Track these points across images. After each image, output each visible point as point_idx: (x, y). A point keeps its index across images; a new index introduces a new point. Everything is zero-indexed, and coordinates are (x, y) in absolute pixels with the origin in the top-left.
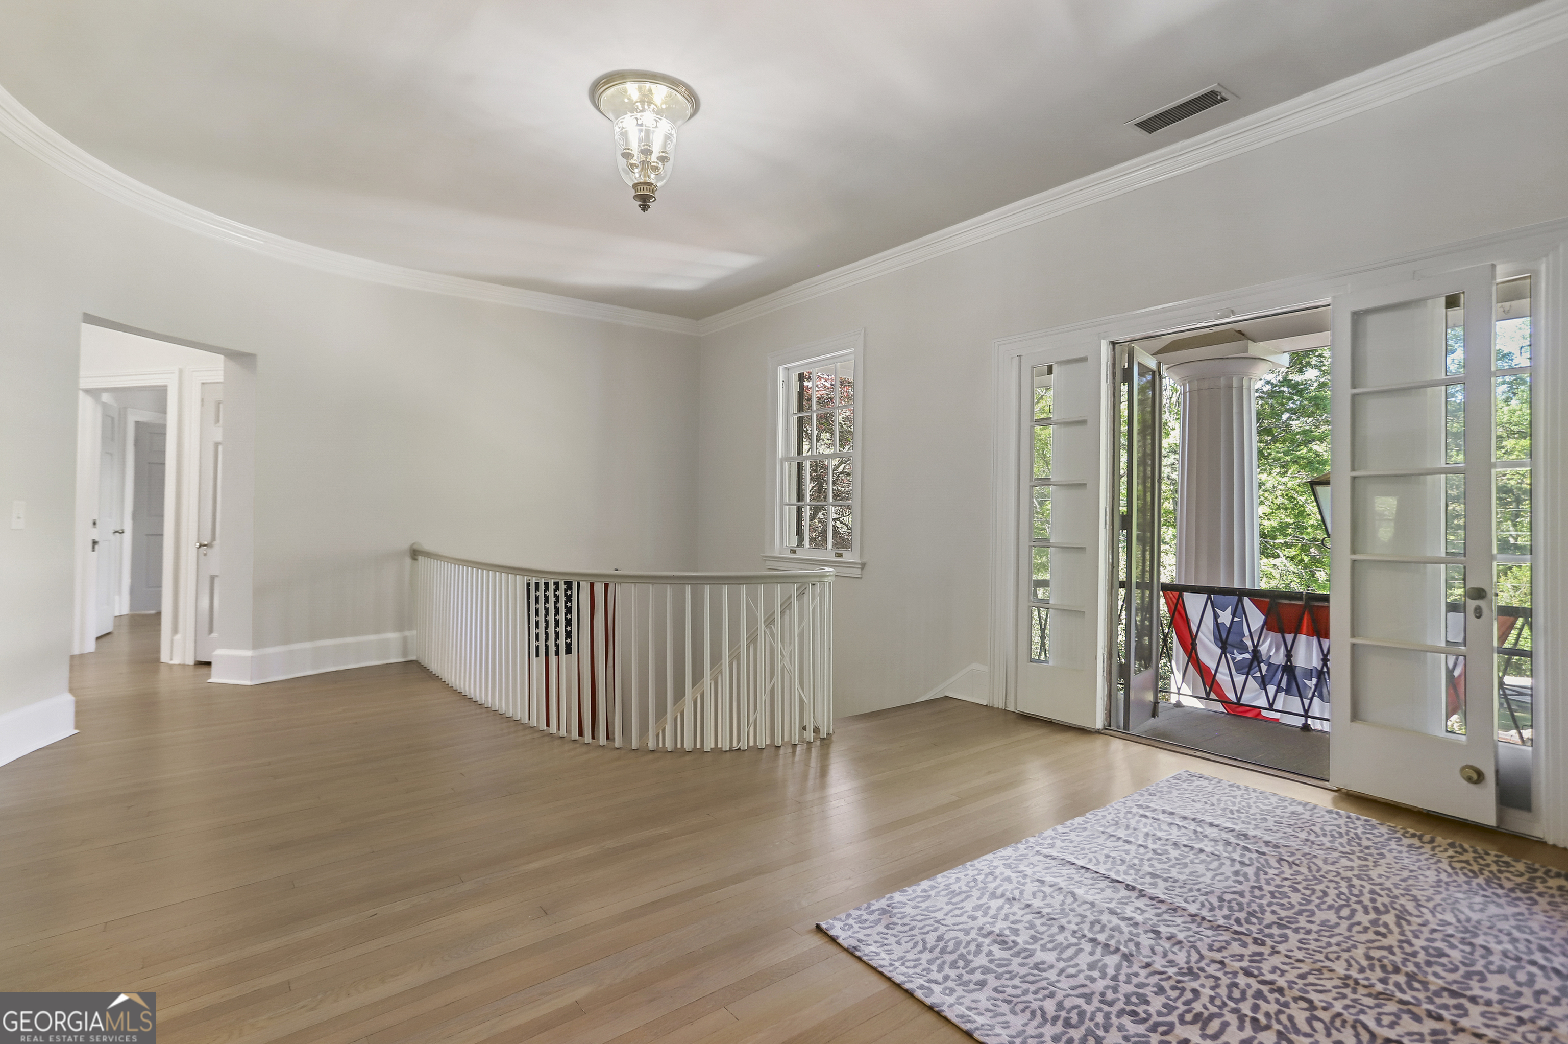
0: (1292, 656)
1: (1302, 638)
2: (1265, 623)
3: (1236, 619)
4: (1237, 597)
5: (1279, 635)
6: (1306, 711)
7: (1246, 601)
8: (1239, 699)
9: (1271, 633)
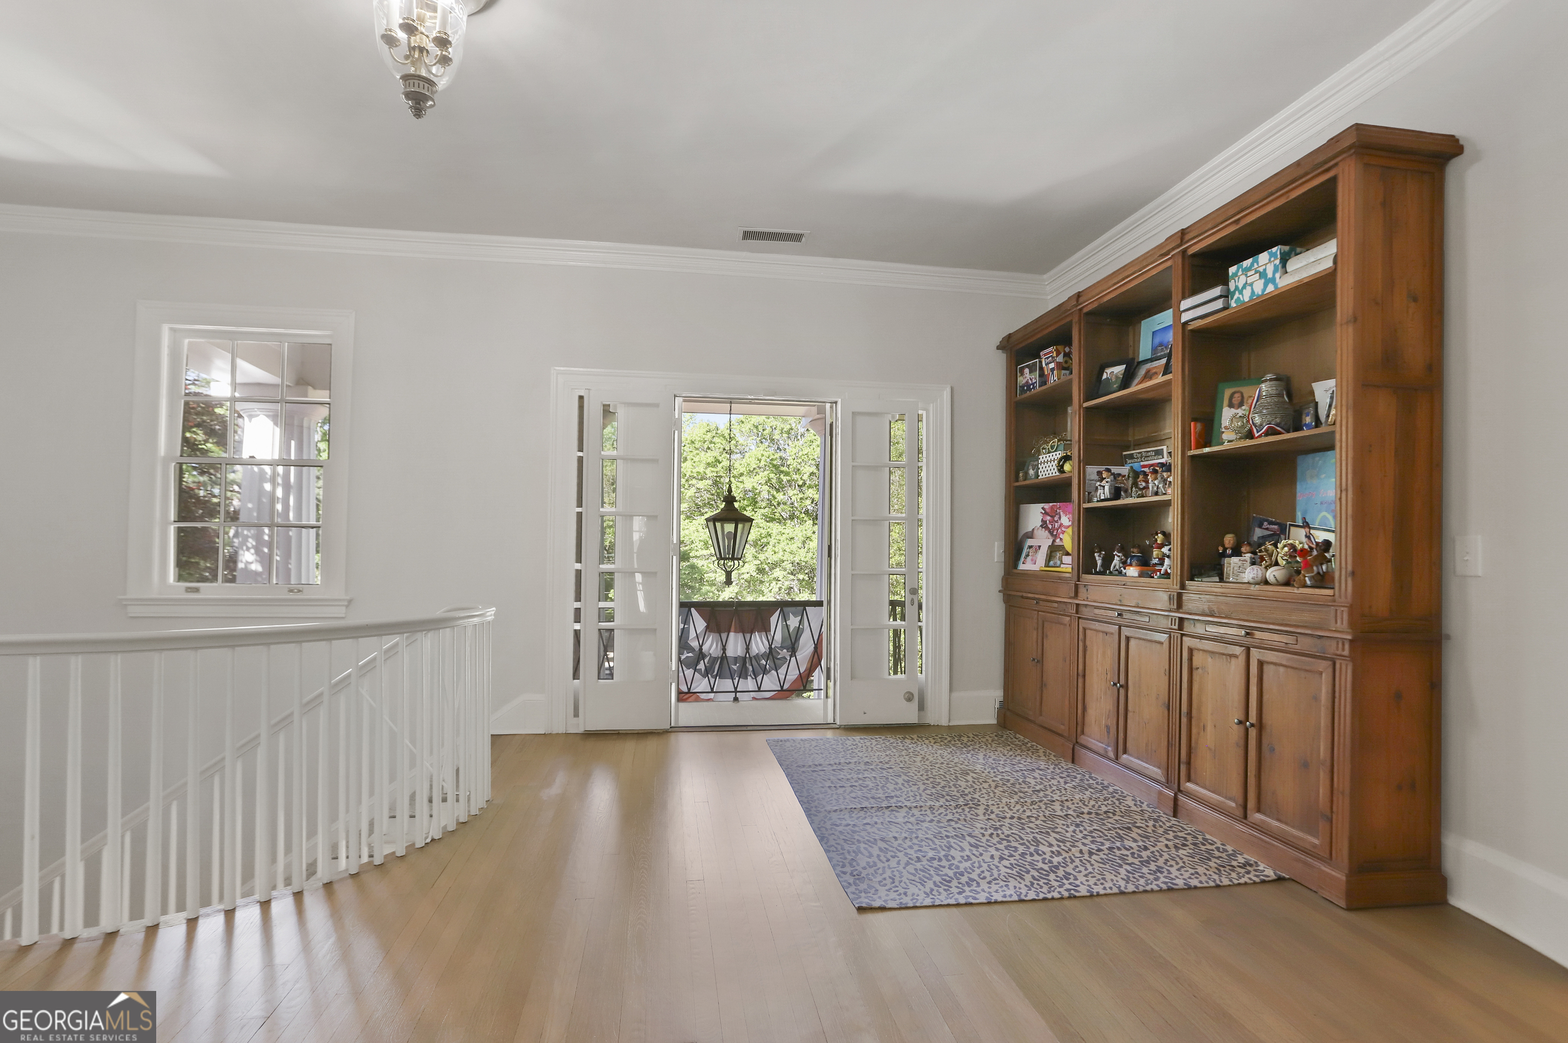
0: (726, 649)
1: (732, 634)
2: (707, 627)
3: (686, 626)
4: (687, 609)
5: (718, 635)
6: (736, 688)
7: (693, 610)
8: (689, 689)
9: (712, 634)
